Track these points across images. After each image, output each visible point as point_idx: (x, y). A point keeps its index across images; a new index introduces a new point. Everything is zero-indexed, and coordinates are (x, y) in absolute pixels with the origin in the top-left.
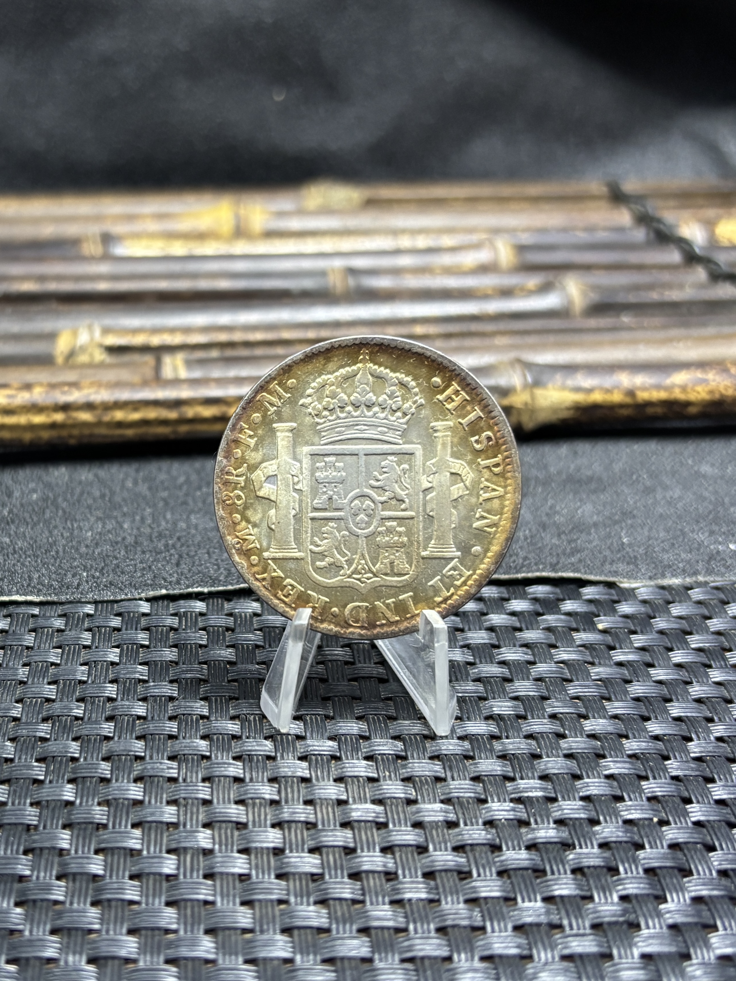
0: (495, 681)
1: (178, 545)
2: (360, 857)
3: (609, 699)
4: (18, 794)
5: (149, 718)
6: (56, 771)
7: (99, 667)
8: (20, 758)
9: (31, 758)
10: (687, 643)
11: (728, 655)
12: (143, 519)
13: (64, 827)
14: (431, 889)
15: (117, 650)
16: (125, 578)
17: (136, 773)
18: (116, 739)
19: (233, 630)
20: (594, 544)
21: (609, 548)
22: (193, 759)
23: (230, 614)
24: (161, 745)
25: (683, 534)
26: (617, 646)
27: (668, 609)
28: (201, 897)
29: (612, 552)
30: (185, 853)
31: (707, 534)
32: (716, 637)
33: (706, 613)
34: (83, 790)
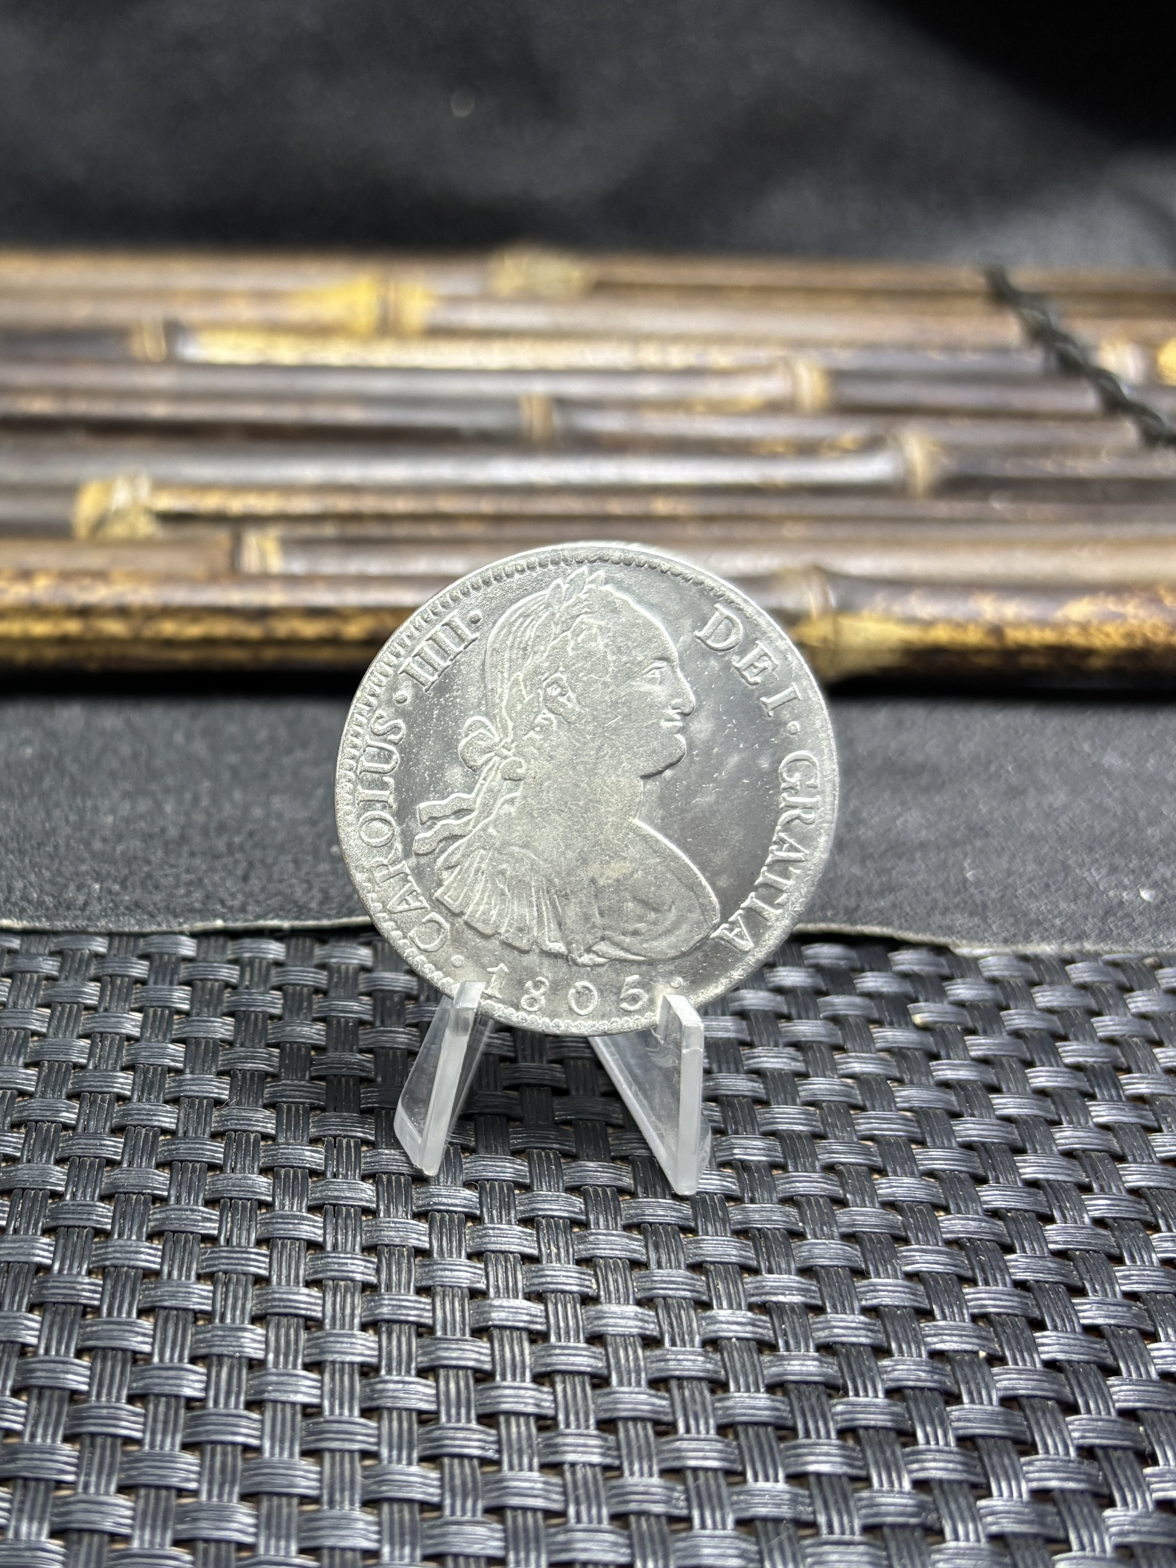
1: (249, 845)
5: (181, 1134)
11: (1123, 1078)
12: (196, 799)
14: (609, 1448)
15: (139, 1016)
16: (159, 896)
17: (152, 1224)
18: (125, 1165)
19: (325, 993)
20: (920, 878)
21: (942, 886)
22: (244, 1206)
23: (323, 966)
24: (195, 1180)
25: (1066, 868)
26: (943, 1053)
27: (1031, 994)
28: (240, 1439)
29: (947, 894)
30: (220, 1365)
31: (1104, 871)
32: (1106, 1046)
33: (1093, 1005)
34: (65, 1247)
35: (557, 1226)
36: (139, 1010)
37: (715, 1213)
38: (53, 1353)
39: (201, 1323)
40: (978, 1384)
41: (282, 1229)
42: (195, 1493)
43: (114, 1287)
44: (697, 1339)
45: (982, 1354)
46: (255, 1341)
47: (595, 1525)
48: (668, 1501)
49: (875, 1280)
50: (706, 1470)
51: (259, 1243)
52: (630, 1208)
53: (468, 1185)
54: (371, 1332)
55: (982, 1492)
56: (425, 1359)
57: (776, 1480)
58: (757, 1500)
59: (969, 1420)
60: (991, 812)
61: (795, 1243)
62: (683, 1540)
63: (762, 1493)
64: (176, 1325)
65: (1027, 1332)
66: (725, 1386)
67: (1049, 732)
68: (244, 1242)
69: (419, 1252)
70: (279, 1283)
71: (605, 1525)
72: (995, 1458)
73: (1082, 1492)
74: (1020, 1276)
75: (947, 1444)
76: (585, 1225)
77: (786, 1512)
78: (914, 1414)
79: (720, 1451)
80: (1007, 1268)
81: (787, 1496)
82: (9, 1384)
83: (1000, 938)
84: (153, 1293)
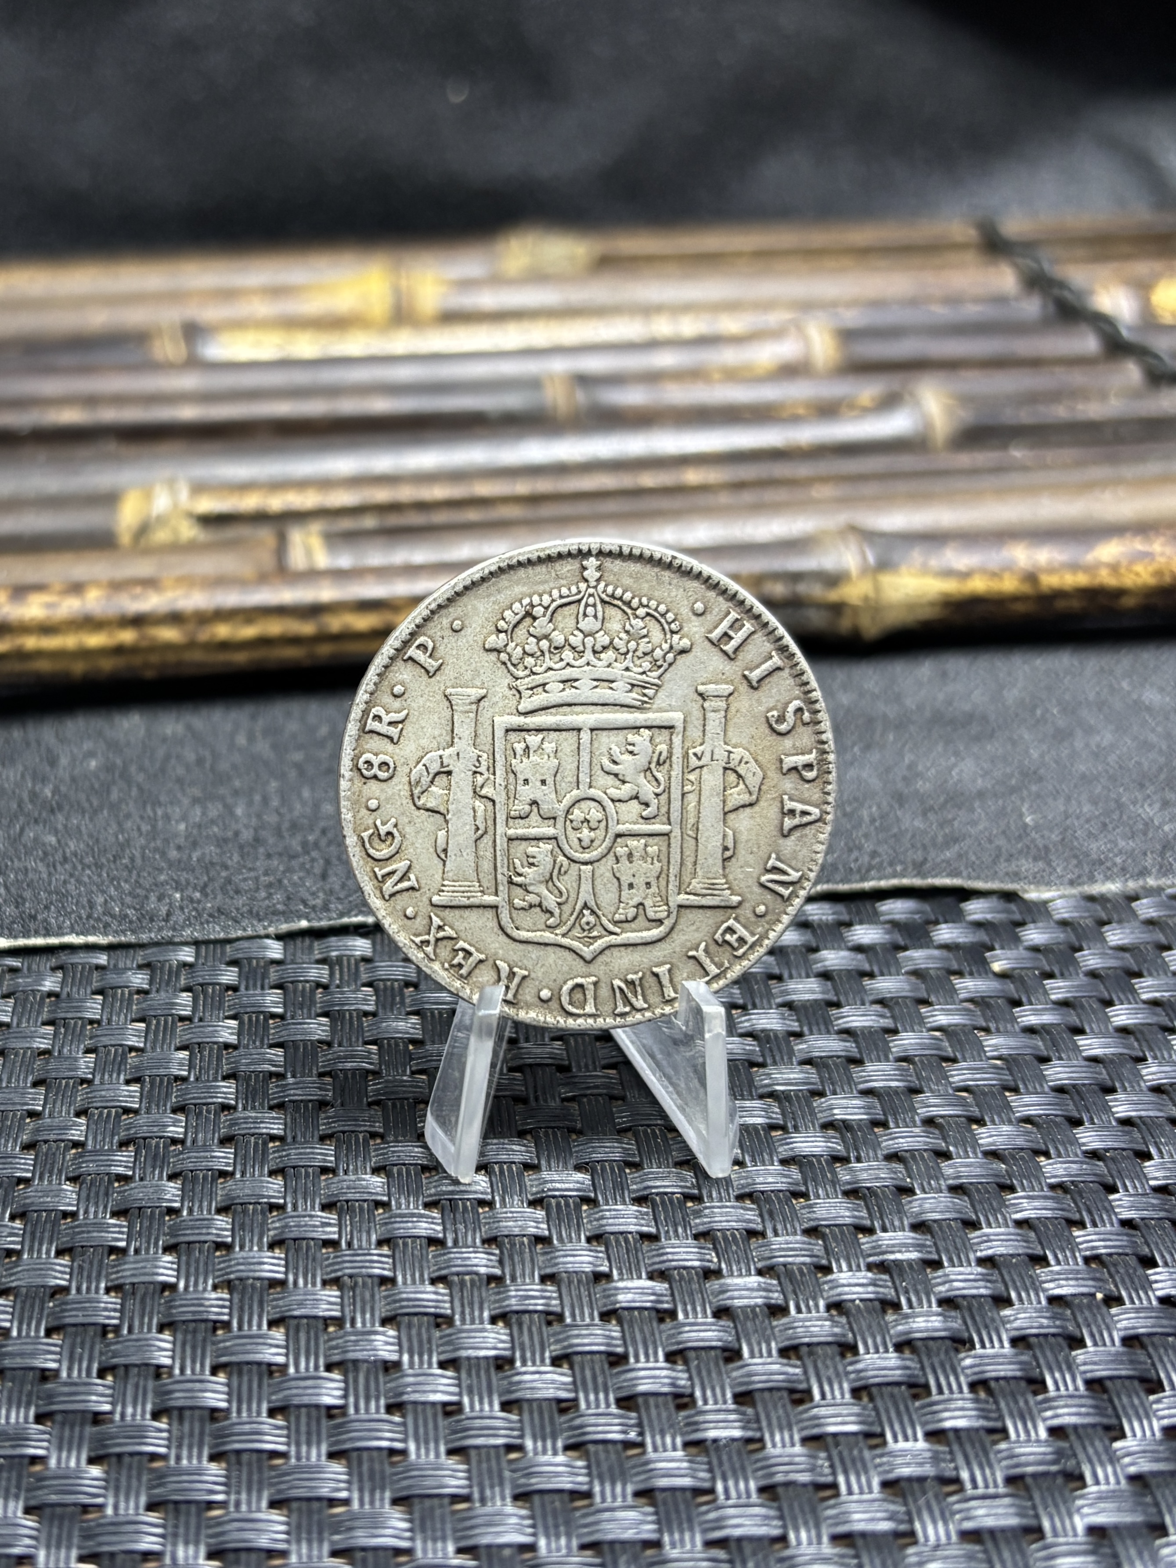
0: (835, 1063)
2: (632, 1370)
3: (1015, 1091)
5: (289, 1139)
10: (1134, 991)
13: (161, 1329)
14: (749, 1422)
17: (272, 1233)
18: (238, 1176)
20: (981, 827)
21: (1004, 832)
22: (361, 1208)
24: (310, 1185)
25: (1120, 806)
26: (1024, 999)
27: (1102, 934)
28: (383, 1444)
29: (1009, 841)
30: (356, 1370)
31: (1157, 806)
33: (1163, 939)
34: (189, 1263)
35: (671, 1201)
37: (824, 1176)
38: (188, 1372)
39: (331, 1329)
40: (1098, 1326)
41: (403, 1228)
42: (346, 1502)
43: (242, 1301)
44: (822, 1304)
45: (1099, 1296)
46: (388, 1343)
47: (743, 1500)
48: (812, 1470)
49: (986, 1230)
50: (847, 1435)
51: (380, 1244)
52: (740, 1178)
53: (578, 1168)
54: (501, 1324)
55: (1114, 1434)
56: (558, 1347)
57: (916, 1439)
58: (899, 1461)
59: (1095, 1363)
60: (1042, 756)
61: (905, 1199)
62: (832, 1507)
63: (903, 1453)
64: (308, 1333)
65: (1140, 1271)
66: (853, 1349)
68: (364, 1245)
69: (539, 1239)
70: (405, 1283)
71: (754, 1498)
72: (1125, 1399)
75: (1077, 1388)
77: (929, 1470)
78: (1042, 1361)
79: (857, 1415)
81: (928, 1455)
82: (149, 1407)
83: (1066, 880)
84: (281, 1303)
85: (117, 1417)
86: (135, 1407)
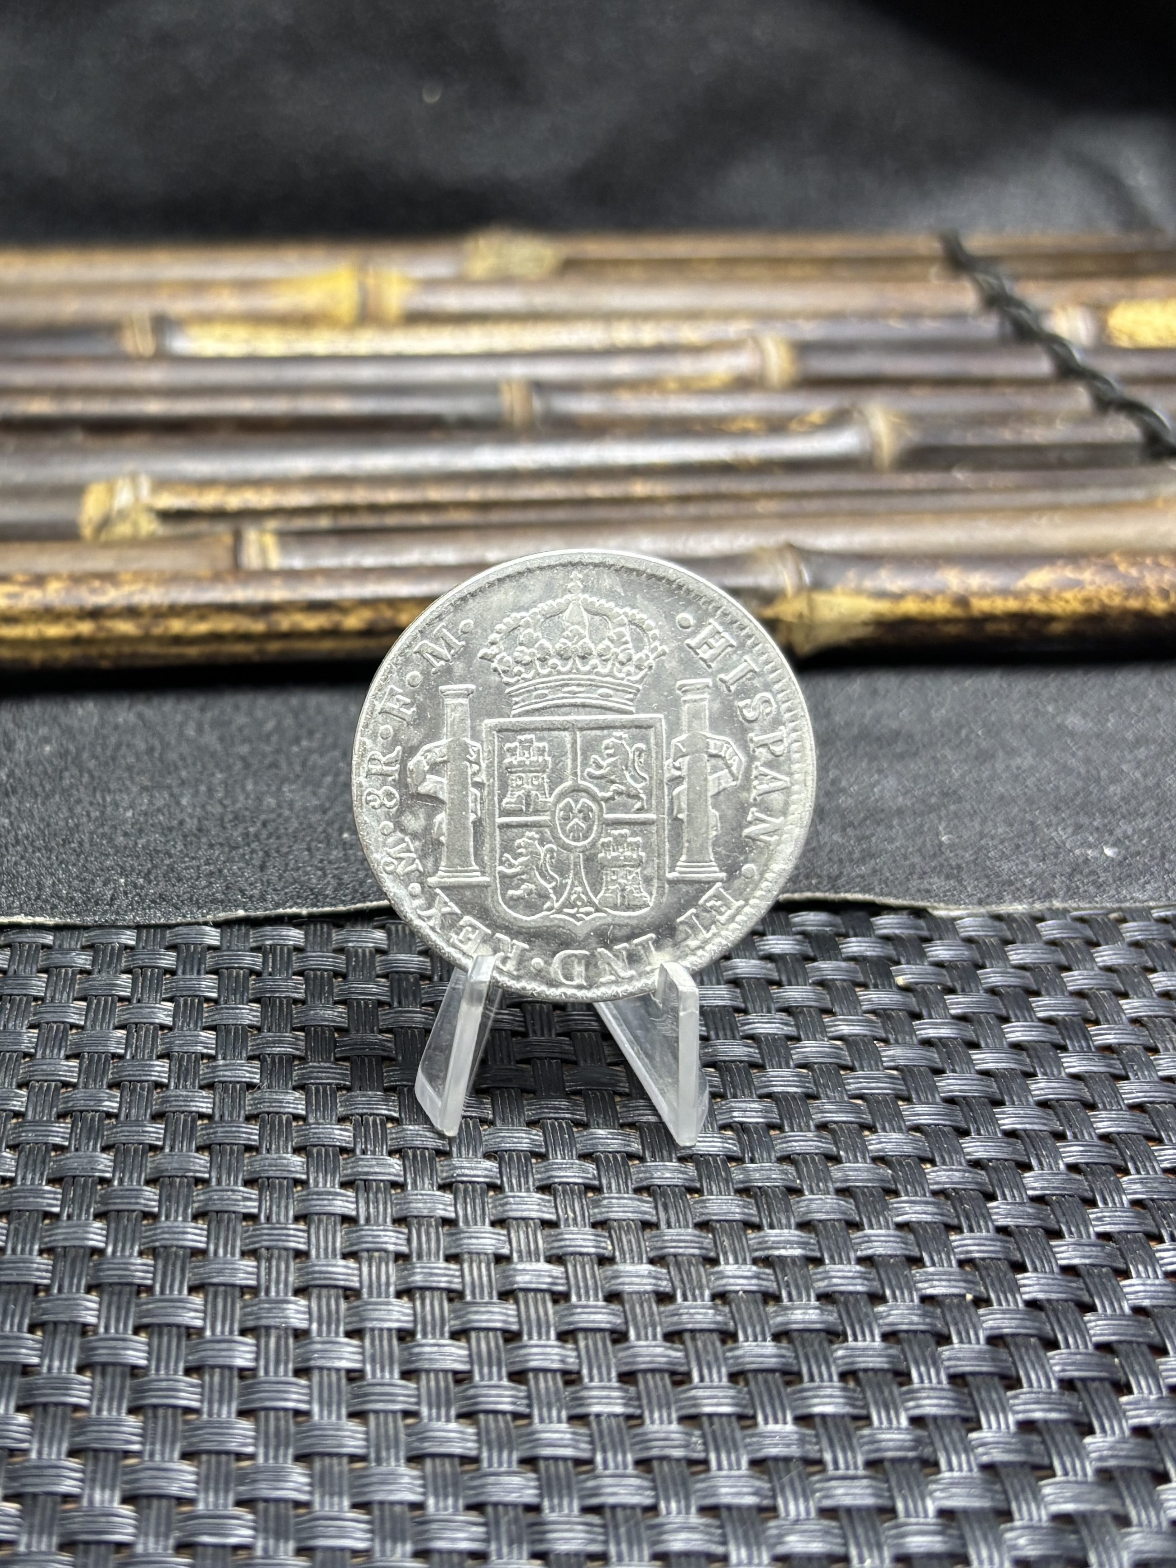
0: (737, 1067)
1: (264, 834)
2: (525, 1346)
3: (908, 1100)
4: (21, 1236)
5: (217, 1118)
6: (78, 1200)
7: (143, 1033)
8: (24, 1178)
9: (41, 1179)
10: (1030, 1009)
11: (1092, 1029)
12: (210, 790)
13: (89, 1289)
14: (631, 1399)
15: (170, 1005)
16: (181, 889)
17: (196, 1205)
18: (167, 1150)
19: (344, 976)
20: (897, 844)
21: (919, 850)
22: (281, 1185)
23: (341, 950)
24: (234, 1161)
25: (1034, 828)
26: (925, 1013)
27: (1005, 952)
28: (290, 1405)
29: (924, 858)
30: (268, 1336)
31: (1070, 830)
32: (1076, 1000)
33: (1063, 960)
34: (117, 1231)
35: (572, 1191)
36: (170, 1000)
37: (718, 1174)
38: (112, 1331)
39: (247, 1297)
40: (965, 1325)
41: (318, 1205)
42: (252, 1457)
43: (165, 1267)
44: (707, 1293)
45: (969, 1297)
46: (298, 1312)
47: (620, 1471)
48: (686, 1446)
49: (868, 1231)
50: (721, 1415)
51: (297, 1219)
52: (639, 1172)
53: (487, 1156)
54: (405, 1299)
56: (457, 1322)
57: (785, 1423)
58: (768, 1441)
59: (958, 1359)
60: (963, 776)
61: (793, 1199)
62: (703, 1481)
63: (772, 1435)
64: (225, 1300)
65: (1010, 1275)
66: (734, 1337)
67: (1015, 695)
68: (282, 1219)
69: (446, 1222)
70: (318, 1256)
71: (631, 1470)
72: (984, 1394)
73: (1064, 1422)
74: (1002, 1222)
75: (940, 1382)
76: (598, 1190)
77: (794, 1451)
78: (908, 1355)
79: (733, 1397)
80: (990, 1215)
81: (796, 1437)
82: (74, 1362)
83: (975, 900)
84: (201, 1270)
85: (45, 1369)
86: (61, 1361)
